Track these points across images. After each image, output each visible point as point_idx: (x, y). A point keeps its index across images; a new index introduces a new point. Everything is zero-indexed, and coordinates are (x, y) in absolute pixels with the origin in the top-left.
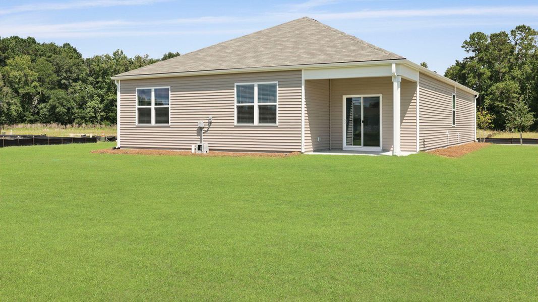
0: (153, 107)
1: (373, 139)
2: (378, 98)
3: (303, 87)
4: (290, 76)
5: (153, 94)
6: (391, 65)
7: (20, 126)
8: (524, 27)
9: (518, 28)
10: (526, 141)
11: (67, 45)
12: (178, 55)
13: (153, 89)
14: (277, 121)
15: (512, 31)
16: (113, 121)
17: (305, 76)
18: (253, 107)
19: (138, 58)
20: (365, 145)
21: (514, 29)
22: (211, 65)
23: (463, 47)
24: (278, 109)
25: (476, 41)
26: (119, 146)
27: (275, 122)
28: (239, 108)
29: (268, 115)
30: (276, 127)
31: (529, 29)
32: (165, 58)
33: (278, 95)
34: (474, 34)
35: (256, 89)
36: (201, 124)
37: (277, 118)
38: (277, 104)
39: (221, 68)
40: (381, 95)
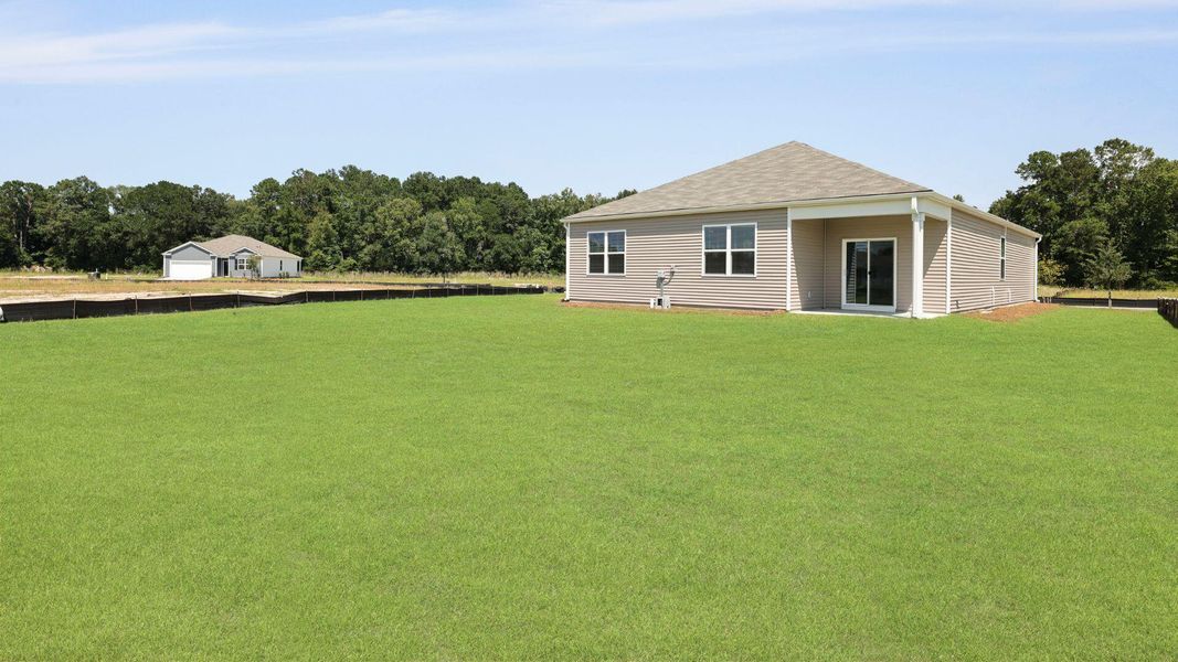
0: (606, 253)
1: (883, 296)
2: (892, 242)
3: (789, 230)
4: (772, 216)
5: (606, 238)
6: (910, 199)
7: (465, 274)
8: (1117, 141)
9: (1108, 143)
10: (1117, 302)
11: (512, 185)
12: (634, 192)
13: (606, 232)
14: (756, 271)
15: (1098, 149)
16: (561, 269)
17: (792, 215)
18: (725, 253)
19: (590, 197)
20: (871, 303)
21: (1101, 144)
22: (673, 205)
23: (1017, 172)
24: (756, 257)
25: (1038, 164)
26: (568, 298)
27: (753, 273)
28: (707, 255)
29: (744, 263)
30: (754, 279)
31: (1126, 144)
32: (620, 197)
33: (756, 239)
34: (1036, 154)
35: (729, 232)
36: (662, 273)
37: (756, 267)
38: (755, 250)
39: (688, 206)
40: (895, 239)
